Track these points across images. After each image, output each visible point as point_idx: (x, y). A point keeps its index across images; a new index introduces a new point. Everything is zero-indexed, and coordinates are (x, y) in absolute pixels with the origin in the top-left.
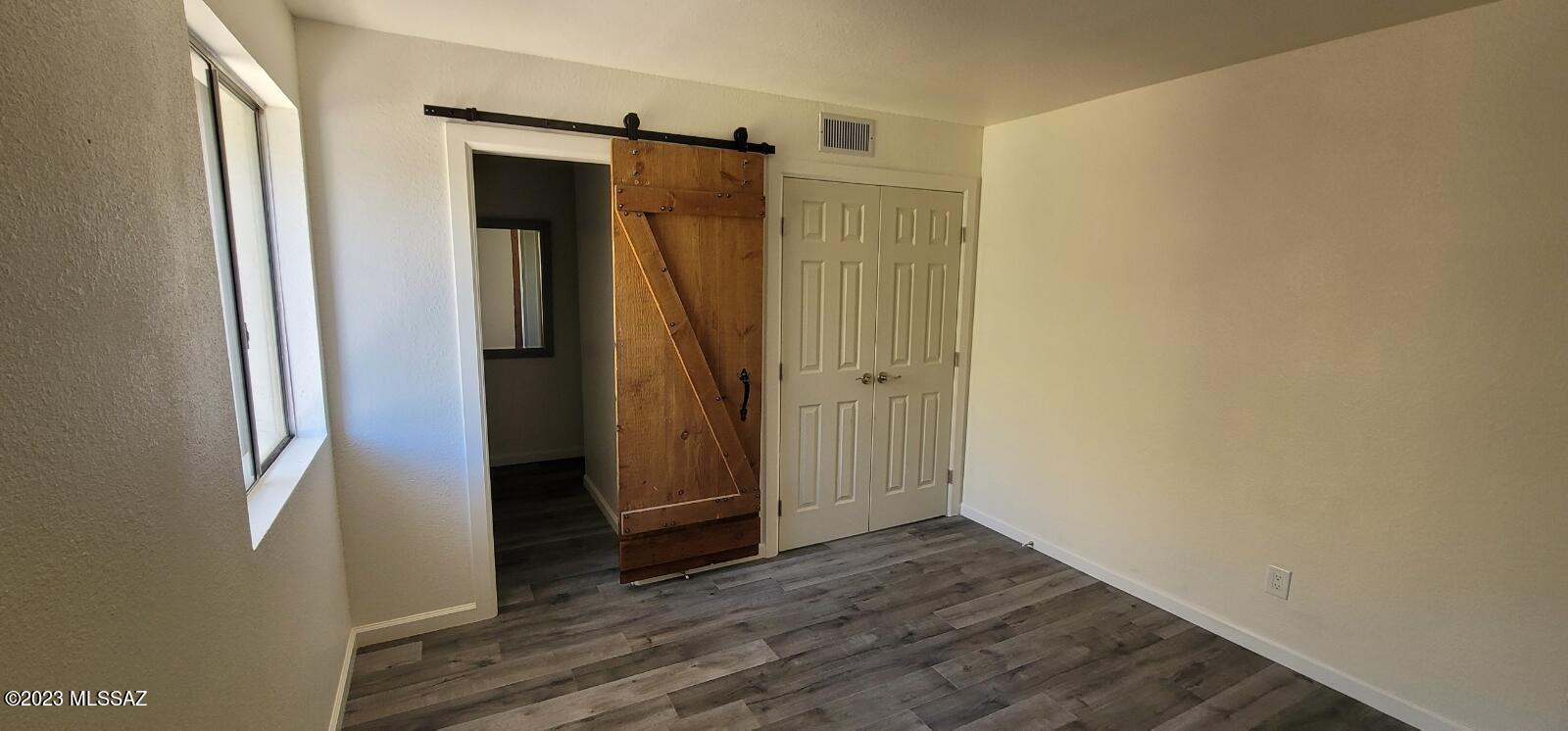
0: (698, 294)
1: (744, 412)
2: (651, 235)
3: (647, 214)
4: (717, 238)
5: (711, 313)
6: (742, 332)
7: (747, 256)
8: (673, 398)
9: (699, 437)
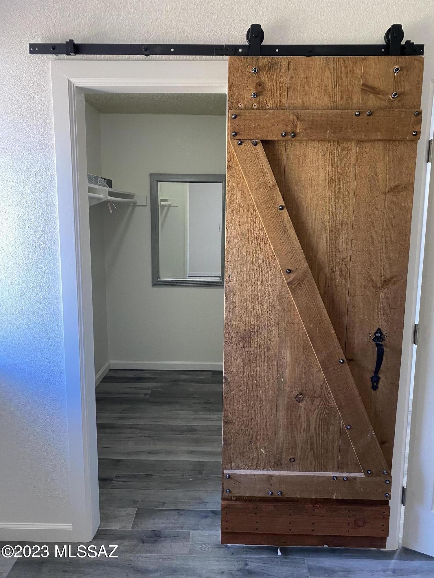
0: (324, 235)
1: (376, 380)
2: (267, 168)
3: (265, 143)
4: (352, 168)
5: (339, 260)
6: (379, 284)
7: (391, 190)
8: (287, 354)
9: (317, 402)
